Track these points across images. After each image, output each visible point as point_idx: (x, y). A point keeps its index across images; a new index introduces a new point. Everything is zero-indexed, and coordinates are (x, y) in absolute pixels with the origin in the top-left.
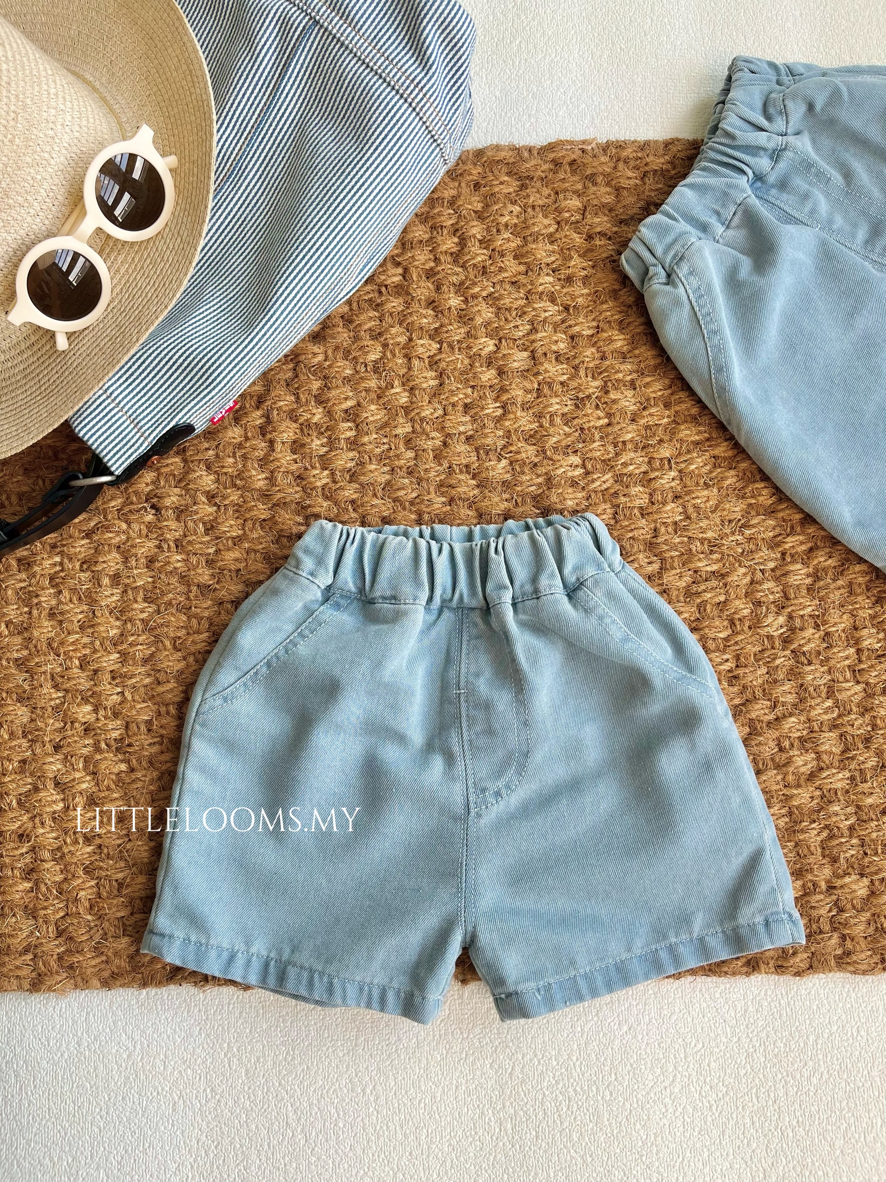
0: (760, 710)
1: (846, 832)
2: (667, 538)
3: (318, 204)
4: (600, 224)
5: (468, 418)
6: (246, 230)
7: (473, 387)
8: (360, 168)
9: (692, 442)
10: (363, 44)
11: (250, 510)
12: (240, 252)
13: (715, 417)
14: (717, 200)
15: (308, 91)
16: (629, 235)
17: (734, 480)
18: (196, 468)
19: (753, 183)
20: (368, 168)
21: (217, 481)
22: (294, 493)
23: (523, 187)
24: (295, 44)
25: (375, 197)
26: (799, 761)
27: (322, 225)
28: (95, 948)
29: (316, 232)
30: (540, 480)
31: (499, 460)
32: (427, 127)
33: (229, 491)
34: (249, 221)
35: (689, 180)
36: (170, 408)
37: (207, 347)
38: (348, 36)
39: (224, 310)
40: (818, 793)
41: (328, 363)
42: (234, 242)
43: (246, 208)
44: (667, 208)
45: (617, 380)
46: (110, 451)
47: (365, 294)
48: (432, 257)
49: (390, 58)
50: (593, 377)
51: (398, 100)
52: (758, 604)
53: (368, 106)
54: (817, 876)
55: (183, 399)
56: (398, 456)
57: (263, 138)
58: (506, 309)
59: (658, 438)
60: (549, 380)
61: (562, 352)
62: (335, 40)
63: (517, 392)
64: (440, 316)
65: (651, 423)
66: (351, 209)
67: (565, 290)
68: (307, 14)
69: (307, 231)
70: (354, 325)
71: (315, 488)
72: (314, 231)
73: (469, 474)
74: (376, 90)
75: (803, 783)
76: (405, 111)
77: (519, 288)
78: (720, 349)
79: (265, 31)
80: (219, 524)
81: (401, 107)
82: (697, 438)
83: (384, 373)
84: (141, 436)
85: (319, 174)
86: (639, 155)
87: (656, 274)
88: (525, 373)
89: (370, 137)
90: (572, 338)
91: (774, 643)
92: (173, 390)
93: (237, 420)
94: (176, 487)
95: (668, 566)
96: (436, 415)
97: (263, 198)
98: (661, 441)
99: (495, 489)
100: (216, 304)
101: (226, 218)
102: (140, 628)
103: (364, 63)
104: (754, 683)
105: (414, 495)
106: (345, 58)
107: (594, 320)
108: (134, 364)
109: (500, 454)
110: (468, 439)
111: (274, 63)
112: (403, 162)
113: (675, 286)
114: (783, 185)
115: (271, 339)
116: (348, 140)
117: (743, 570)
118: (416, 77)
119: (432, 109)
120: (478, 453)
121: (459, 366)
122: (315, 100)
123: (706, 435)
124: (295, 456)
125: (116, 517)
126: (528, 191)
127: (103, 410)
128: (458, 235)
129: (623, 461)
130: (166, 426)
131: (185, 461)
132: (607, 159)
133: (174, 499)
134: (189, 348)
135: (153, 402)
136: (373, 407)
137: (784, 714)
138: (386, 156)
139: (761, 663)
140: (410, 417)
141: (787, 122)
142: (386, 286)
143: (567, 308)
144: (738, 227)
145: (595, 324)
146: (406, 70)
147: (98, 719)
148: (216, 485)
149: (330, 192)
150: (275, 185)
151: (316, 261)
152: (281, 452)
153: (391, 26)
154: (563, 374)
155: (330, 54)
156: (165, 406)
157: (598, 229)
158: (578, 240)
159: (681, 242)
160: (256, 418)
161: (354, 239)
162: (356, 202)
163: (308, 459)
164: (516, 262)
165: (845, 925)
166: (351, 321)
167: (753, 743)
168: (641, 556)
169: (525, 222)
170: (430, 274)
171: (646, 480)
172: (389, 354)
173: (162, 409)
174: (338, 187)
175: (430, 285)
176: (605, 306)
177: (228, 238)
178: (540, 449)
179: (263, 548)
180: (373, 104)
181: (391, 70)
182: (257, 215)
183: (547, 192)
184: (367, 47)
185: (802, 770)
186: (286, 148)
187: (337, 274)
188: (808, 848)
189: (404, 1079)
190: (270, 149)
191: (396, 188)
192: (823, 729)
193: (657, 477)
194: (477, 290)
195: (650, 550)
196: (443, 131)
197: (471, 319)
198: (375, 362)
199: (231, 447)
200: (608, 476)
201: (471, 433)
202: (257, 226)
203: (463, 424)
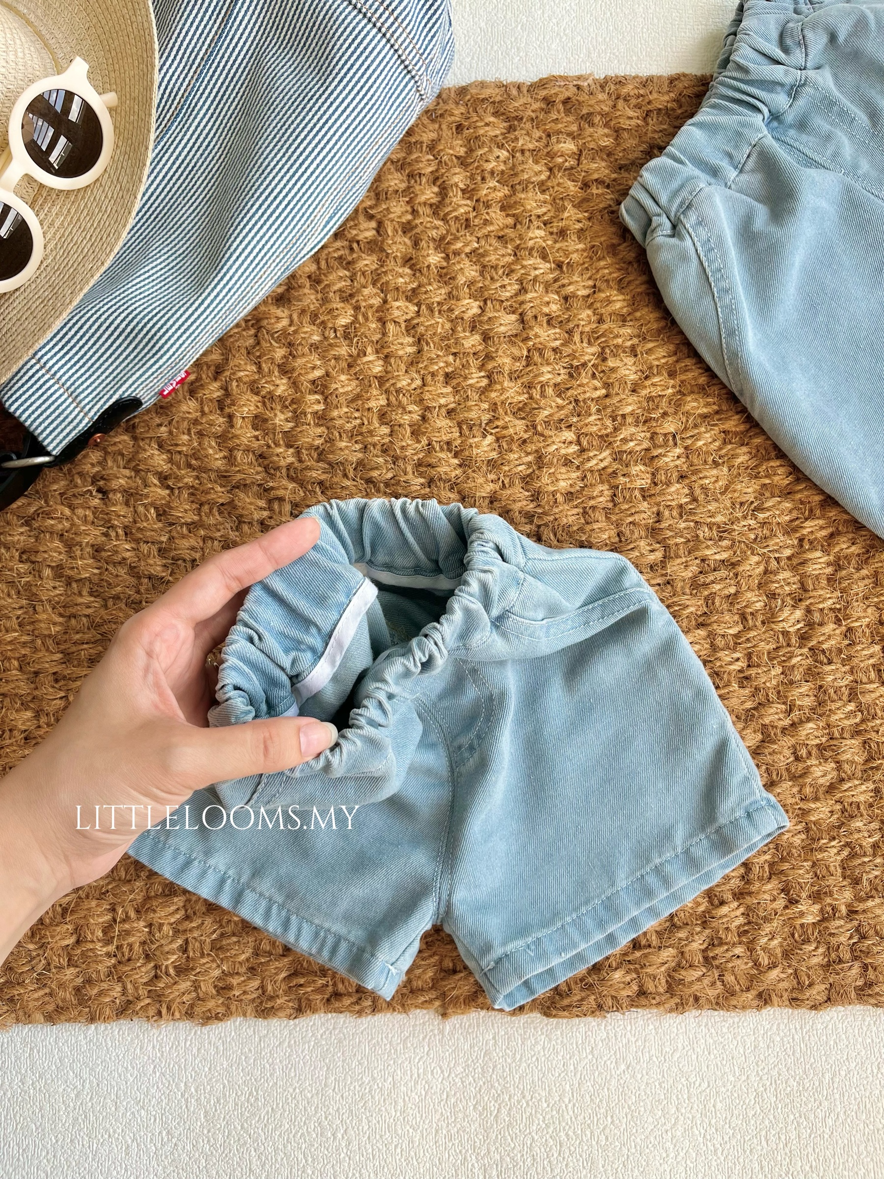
0: (774, 715)
1: (870, 851)
2: (671, 522)
3: (275, 146)
4: (597, 170)
5: (449, 389)
6: (197, 176)
7: (455, 354)
8: (323, 103)
9: (700, 415)
11: (207, 492)
12: (191, 202)
13: (725, 387)
14: (729, 141)
15: (264, 18)
16: (630, 183)
17: (746, 457)
18: (147, 447)
19: (769, 123)
20: (332, 103)
21: (170, 460)
22: (255, 473)
23: (511, 129)
25: (340, 137)
26: (817, 772)
27: (281, 169)
28: (37, 979)
29: (274, 178)
30: (530, 458)
31: (484, 436)
32: (399, 56)
33: (183, 472)
34: (201, 166)
35: (698, 118)
36: (113, 380)
37: (152, 310)
39: (172, 268)
40: (838, 807)
41: (292, 329)
42: (183, 191)
43: (196, 152)
44: (673, 149)
45: (617, 346)
46: (46, 428)
47: (334, 251)
48: (409, 209)
50: (589, 343)
51: (366, 25)
52: (773, 596)
53: (332, 32)
54: (836, 900)
55: (127, 369)
56: (371, 433)
57: (214, 72)
58: (492, 267)
59: (661, 411)
60: (540, 346)
61: (554, 315)
63: (505, 361)
64: (418, 274)
65: (653, 394)
66: (313, 150)
67: (557, 246)
69: (263, 176)
70: (323, 285)
71: (278, 468)
72: (271, 176)
73: (451, 451)
74: (341, 14)
75: (822, 796)
76: (374, 37)
77: (506, 243)
78: (732, 309)
80: (171, 508)
81: (368, 32)
82: (705, 410)
83: (355, 340)
84: (81, 411)
85: (277, 111)
86: (642, 92)
87: (659, 225)
88: (512, 339)
89: (334, 67)
90: (566, 298)
91: (790, 639)
92: (116, 359)
93: (192, 393)
94: (125, 468)
95: (672, 555)
96: (413, 386)
97: (215, 140)
98: (665, 414)
99: (479, 468)
100: (164, 261)
101: (174, 163)
102: (86, 625)
104: (768, 684)
105: (390, 475)
107: (590, 278)
108: (70, 329)
109: (485, 429)
110: (449, 412)
112: (372, 96)
113: (681, 238)
114: (802, 125)
115: (225, 301)
116: (309, 71)
117: (756, 559)
119: (404, 35)
120: (460, 428)
121: (440, 330)
123: (715, 407)
124: (257, 433)
125: (59, 501)
126: (516, 133)
127: (36, 382)
128: (438, 183)
129: (622, 436)
130: (108, 400)
131: (135, 439)
132: (606, 97)
133: (122, 481)
134: (132, 311)
135: (94, 373)
136: (343, 377)
137: (801, 719)
138: (352, 89)
139: (775, 662)
140: (384, 388)
141: (806, 55)
142: (358, 242)
143: (559, 266)
144: (753, 171)
145: (591, 283)
147: (39, 727)
148: (169, 465)
149: (289, 132)
150: (229, 125)
151: (274, 211)
152: (241, 427)
154: (556, 339)
156: (107, 377)
157: (596, 176)
158: (572, 188)
159: (688, 188)
160: (214, 390)
161: (318, 186)
162: (319, 142)
163: (271, 436)
164: (503, 214)
165: (868, 953)
166: (319, 282)
167: (766, 751)
168: (642, 543)
169: (512, 168)
170: (407, 228)
171: (649, 459)
172: (360, 318)
173: (103, 381)
174: (298, 125)
175: (406, 240)
176: (602, 263)
177: (177, 186)
178: (529, 424)
179: (221, 536)
180: (337, 30)
182: (209, 160)
183: (538, 135)
185: (821, 781)
186: (240, 83)
187: (299, 226)
188: (827, 867)
189: (378, 1122)
190: (222, 84)
191: (364, 126)
192: (844, 736)
193: (660, 454)
194: (459, 245)
195: (652, 537)
196: (419, 61)
197: (453, 278)
198: (346, 327)
199: (186, 423)
200: (606, 453)
201: (452, 406)
202: (209, 173)
203: (443, 395)
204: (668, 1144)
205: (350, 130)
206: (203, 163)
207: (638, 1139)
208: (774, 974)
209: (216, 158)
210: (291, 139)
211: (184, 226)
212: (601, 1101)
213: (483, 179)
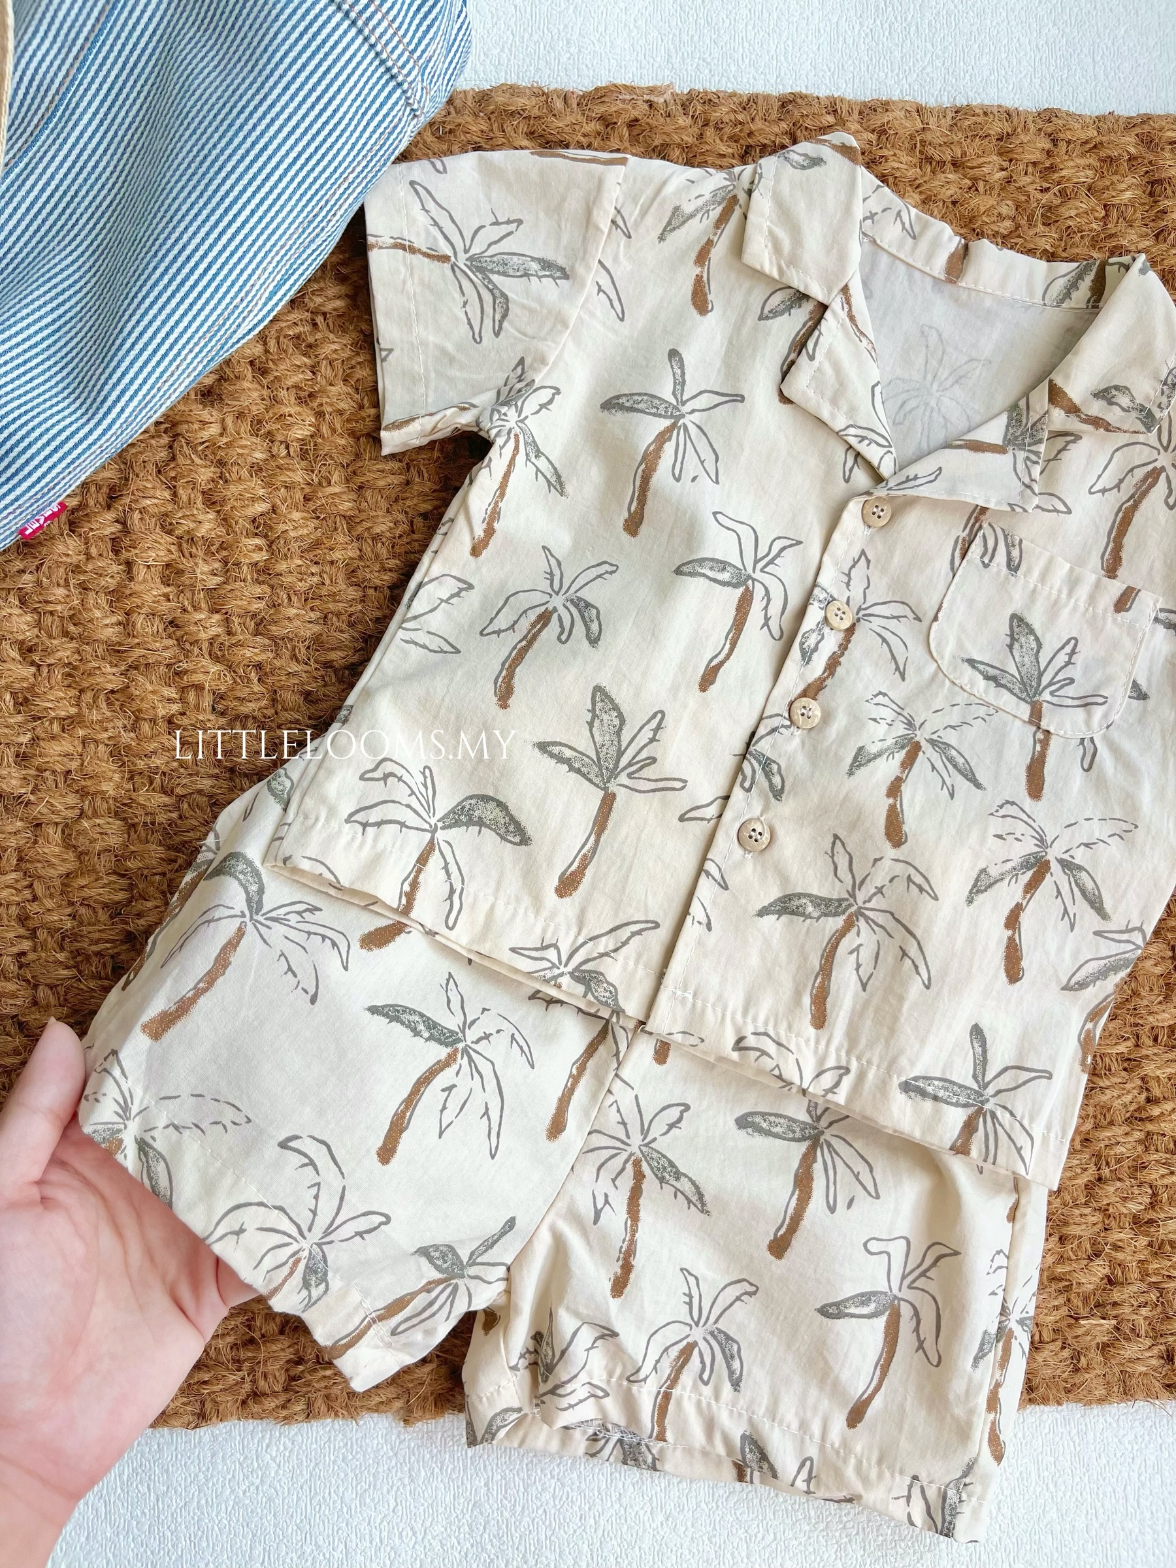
11: (91, 673)
20: (273, 121)
21: (37, 624)
22: (163, 649)
32: (377, 54)
33: (55, 642)
34: (84, 197)
41: (225, 440)
42: (58, 233)
43: (78, 174)
56: (334, 596)
57: (106, 58)
66: (245, 189)
69: (171, 226)
71: (197, 641)
76: (338, 25)
80: (37, 695)
83: (316, 460)
86: (740, 117)
89: (277, 65)
93: (73, 526)
97: (106, 159)
101: (43, 190)
112: (335, 112)
119: (385, 24)
124: (168, 590)
132: (689, 121)
136: (296, 515)
142: (324, 314)
148: (36, 630)
150: (127, 139)
151: (187, 278)
152: (145, 581)
160: (105, 524)
161: (254, 241)
163: (189, 594)
179: (109, 739)
182: (96, 188)
186: (144, 77)
187: (227, 300)
190: (117, 77)
196: (408, 61)
198: (303, 441)
199: (62, 570)
202: (97, 208)
205: (302, 160)
206: (88, 192)
209: (108, 187)
210: (212, 171)
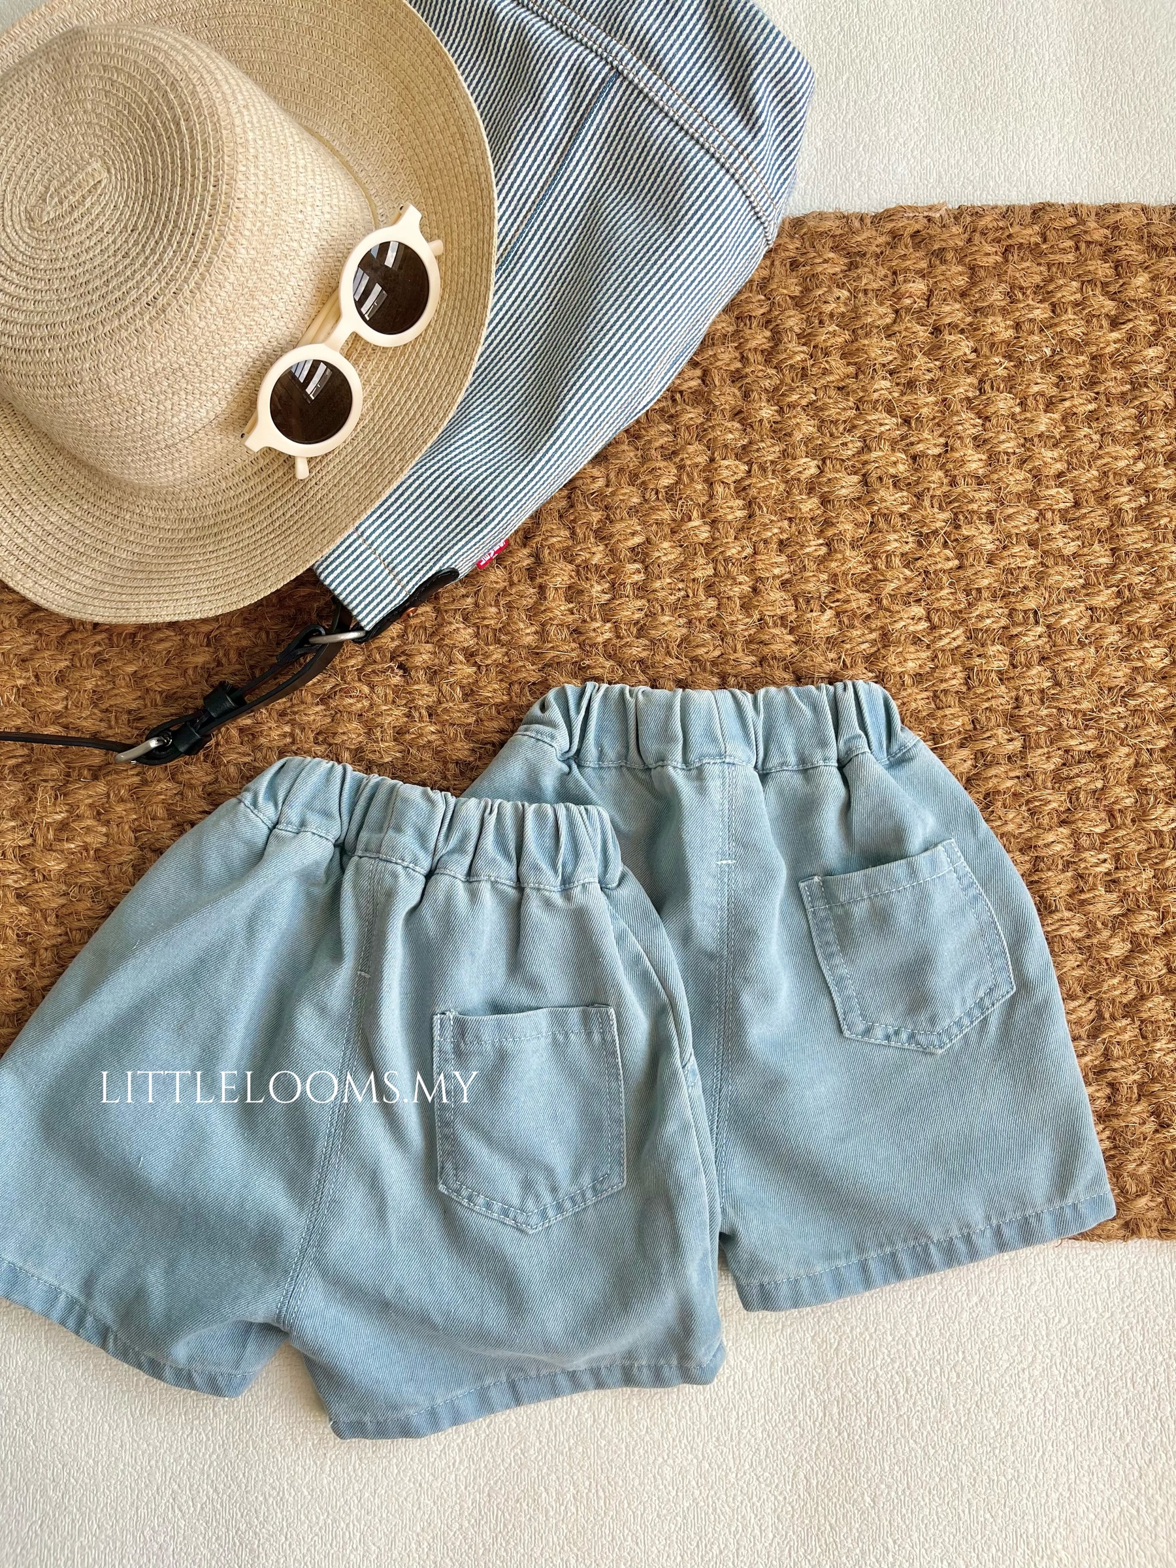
0: (1145, 922)
2: (1032, 709)
3: (616, 300)
4: (950, 313)
5: (783, 558)
6: (521, 328)
7: (790, 520)
8: (670, 256)
9: (1065, 590)
10: (676, 101)
11: (517, 671)
17: (1116, 637)
18: (452, 620)
21: (477, 635)
22: (570, 650)
23: (852, 266)
24: (591, 100)
30: (874, 635)
31: (823, 611)
32: (751, 203)
33: (491, 647)
36: (433, 550)
37: (478, 476)
38: (658, 91)
41: (610, 490)
45: (973, 512)
46: (360, 602)
48: (737, 355)
49: (710, 119)
50: (941, 508)
52: (1144, 791)
53: (681, 179)
55: (448, 539)
56: (697, 606)
58: (832, 422)
59: (1021, 585)
60: (886, 511)
61: (901, 476)
62: (642, 96)
63: (846, 527)
64: (748, 430)
65: (1012, 566)
67: (905, 398)
68: (607, 63)
70: (643, 441)
71: (595, 644)
72: (612, 332)
73: (786, 627)
74: (692, 159)
77: (848, 394)
79: (554, 84)
80: (480, 688)
81: (721, 180)
82: (1070, 585)
84: (398, 584)
85: (618, 263)
86: (1001, 224)
88: (855, 503)
89: (683, 217)
90: (914, 458)
91: (1163, 839)
92: (436, 528)
93: (503, 561)
94: (427, 642)
95: (1033, 745)
96: (744, 554)
97: (542, 289)
98: (1025, 589)
99: (817, 646)
100: (487, 421)
103: (677, 124)
104: (1138, 889)
105: (717, 653)
106: (654, 119)
107: (941, 436)
109: (824, 603)
110: (784, 584)
111: (563, 124)
116: (655, 219)
117: (1126, 750)
118: (741, 142)
119: (758, 180)
120: (796, 601)
121: (774, 493)
122: (612, 170)
123: (1082, 581)
124: (571, 605)
125: (357, 679)
126: (859, 271)
127: (353, 552)
128: (771, 327)
129: (977, 613)
130: (427, 572)
131: (437, 610)
132: (960, 230)
133: (426, 657)
134: (459, 475)
135: (412, 542)
136: (666, 545)
138: (701, 240)
139: (1147, 864)
140: (711, 557)
143: (907, 421)
145: (942, 440)
146: (730, 133)
148: (476, 640)
149: (632, 285)
151: (613, 370)
152: (554, 599)
153: (711, 77)
154: (903, 504)
155: (634, 113)
156: (426, 547)
157: (948, 320)
158: (921, 334)
160: (523, 558)
162: (663, 297)
163: (587, 609)
164: (844, 362)
166: (638, 437)
167: (1136, 962)
168: (1000, 732)
169: (855, 309)
170: (736, 377)
171: (1007, 638)
172: (685, 478)
174: (642, 279)
175: (736, 391)
176: (955, 419)
178: (874, 597)
180: (688, 175)
181: (711, 133)
183: (883, 273)
184: (681, 105)
190: (554, 229)
193: (1020, 633)
194: (795, 397)
195: (1011, 724)
196: (770, 206)
197: (790, 435)
198: (669, 488)
199: (493, 594)
200: (959, 632)
201: (787, 576)
203: (778, 565)
204: (1025, 1384)
207: (992, 1378)
208: (1143, 1202)
211: (507, 382)
212: (951, 1335)
213: (821, 322)
